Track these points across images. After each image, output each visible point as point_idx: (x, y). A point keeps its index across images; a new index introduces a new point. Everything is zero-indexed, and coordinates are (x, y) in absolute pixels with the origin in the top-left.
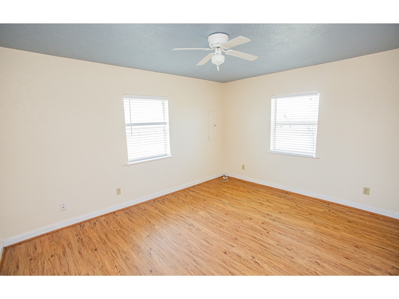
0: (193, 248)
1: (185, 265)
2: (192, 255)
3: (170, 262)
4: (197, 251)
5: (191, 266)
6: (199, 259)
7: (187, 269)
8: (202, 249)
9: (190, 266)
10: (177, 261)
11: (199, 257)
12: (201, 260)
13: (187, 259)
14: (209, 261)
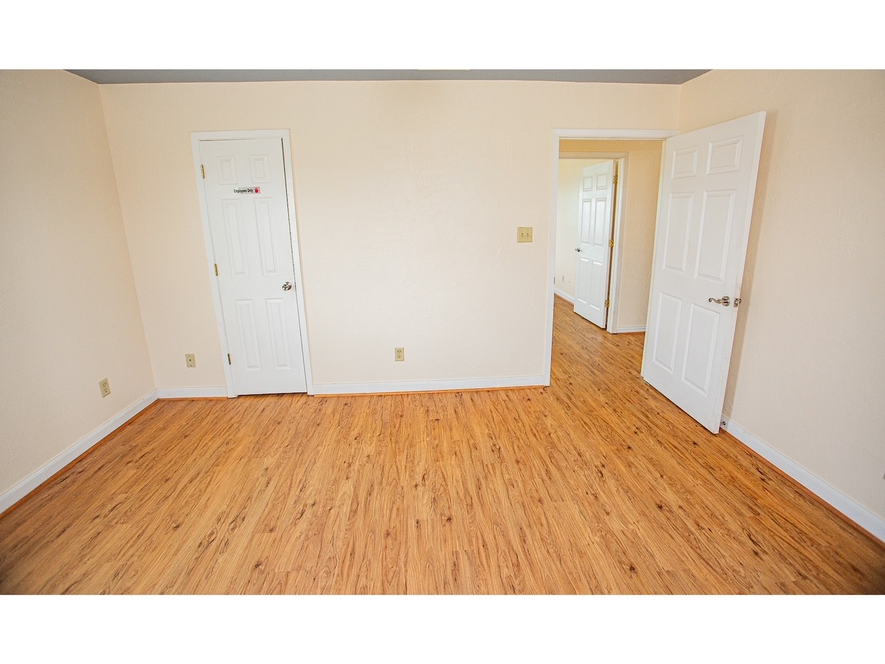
0: (505, 572)
1: (549, 541)
2: (521, 555)
3: (581, 567)
4: (501, 559)
5: (538, 534)
6: (512, 537)
7: (550, 531)
8: (488, 557)
9: (540, 534)
10: (562, 562)
11: (509, 543)
12: (511, 533)
13: (538, 552)
14: (496, 523)
